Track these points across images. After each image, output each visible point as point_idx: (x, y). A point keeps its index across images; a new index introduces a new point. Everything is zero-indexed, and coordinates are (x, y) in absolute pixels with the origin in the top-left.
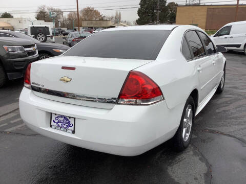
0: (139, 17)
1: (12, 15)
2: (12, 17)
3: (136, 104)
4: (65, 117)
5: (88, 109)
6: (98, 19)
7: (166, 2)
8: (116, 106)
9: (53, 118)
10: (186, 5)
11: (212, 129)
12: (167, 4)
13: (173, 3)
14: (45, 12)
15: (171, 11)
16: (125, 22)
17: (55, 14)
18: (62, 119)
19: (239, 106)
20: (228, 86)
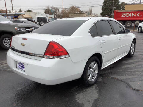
0: (102, 11)
1: (32, 11)
2: (32, 12)
3: (54, 58)
4: (22, 64)
5: (32, 60)
6: (78, 13)
7: (119, 2)
8: (43, 59)
9: (18, 64)
10: (132, 4)
11: (114, 77)
12: (120, 3)
13: (124, 2)
14: (49, 9)
15: (123, 8)
16: (95, 14)
17: (54, 10)
18: (21, 64)
19: (138, 65)
20: (138, 53)
